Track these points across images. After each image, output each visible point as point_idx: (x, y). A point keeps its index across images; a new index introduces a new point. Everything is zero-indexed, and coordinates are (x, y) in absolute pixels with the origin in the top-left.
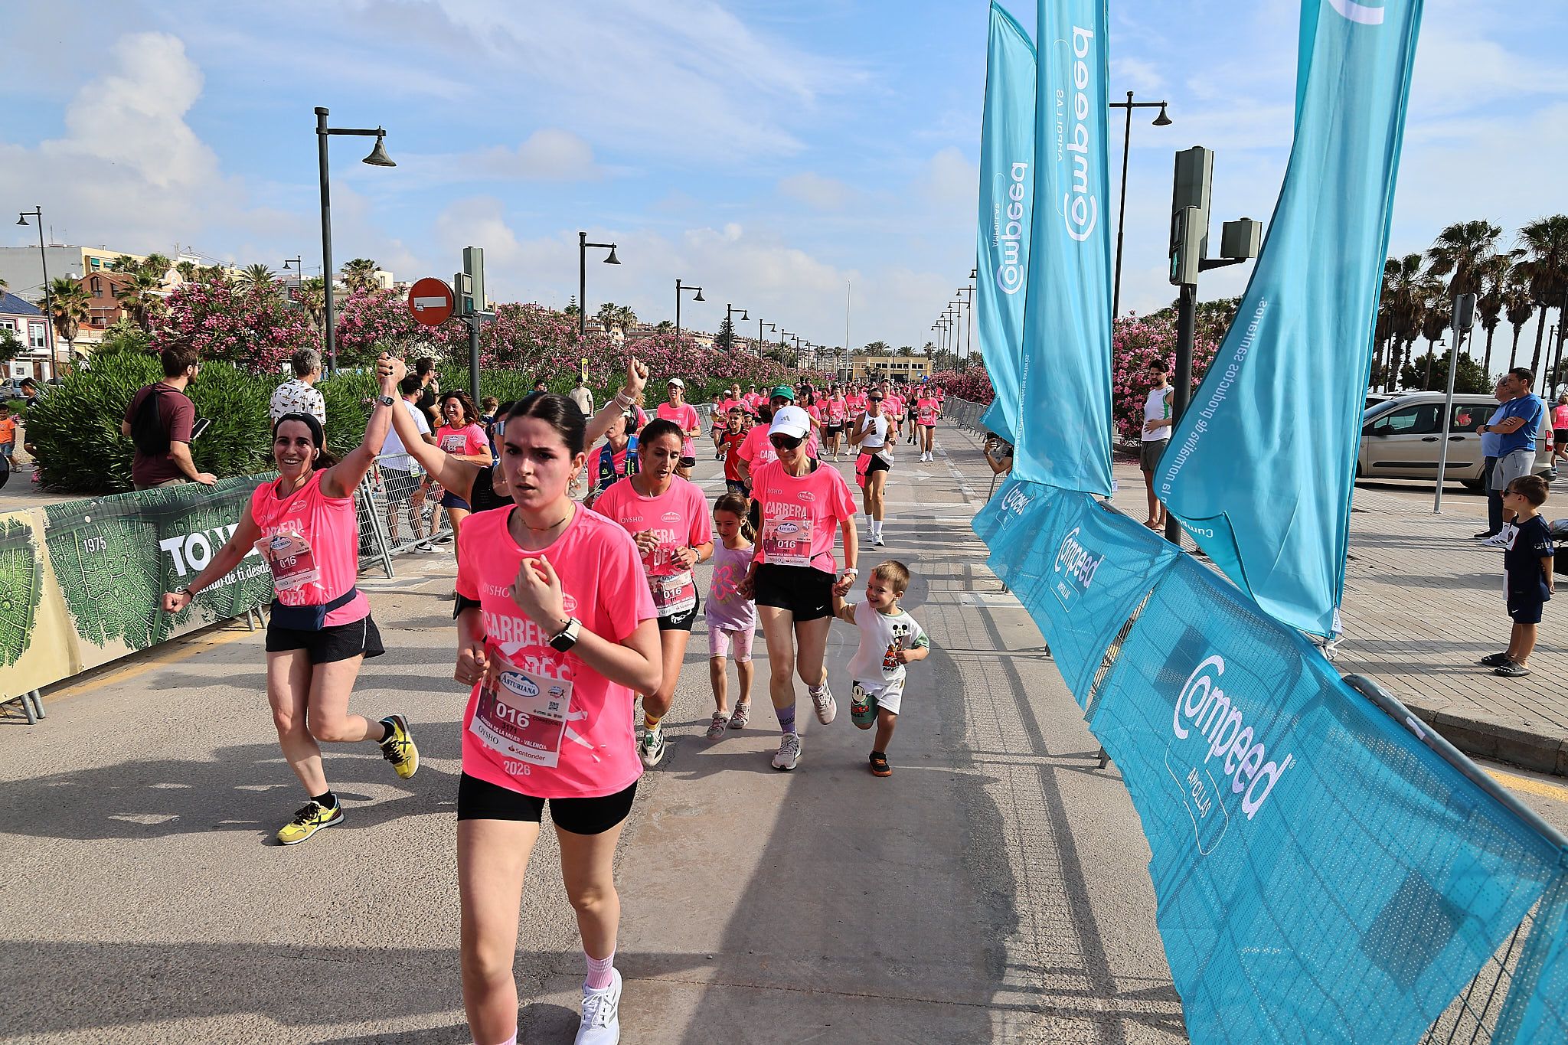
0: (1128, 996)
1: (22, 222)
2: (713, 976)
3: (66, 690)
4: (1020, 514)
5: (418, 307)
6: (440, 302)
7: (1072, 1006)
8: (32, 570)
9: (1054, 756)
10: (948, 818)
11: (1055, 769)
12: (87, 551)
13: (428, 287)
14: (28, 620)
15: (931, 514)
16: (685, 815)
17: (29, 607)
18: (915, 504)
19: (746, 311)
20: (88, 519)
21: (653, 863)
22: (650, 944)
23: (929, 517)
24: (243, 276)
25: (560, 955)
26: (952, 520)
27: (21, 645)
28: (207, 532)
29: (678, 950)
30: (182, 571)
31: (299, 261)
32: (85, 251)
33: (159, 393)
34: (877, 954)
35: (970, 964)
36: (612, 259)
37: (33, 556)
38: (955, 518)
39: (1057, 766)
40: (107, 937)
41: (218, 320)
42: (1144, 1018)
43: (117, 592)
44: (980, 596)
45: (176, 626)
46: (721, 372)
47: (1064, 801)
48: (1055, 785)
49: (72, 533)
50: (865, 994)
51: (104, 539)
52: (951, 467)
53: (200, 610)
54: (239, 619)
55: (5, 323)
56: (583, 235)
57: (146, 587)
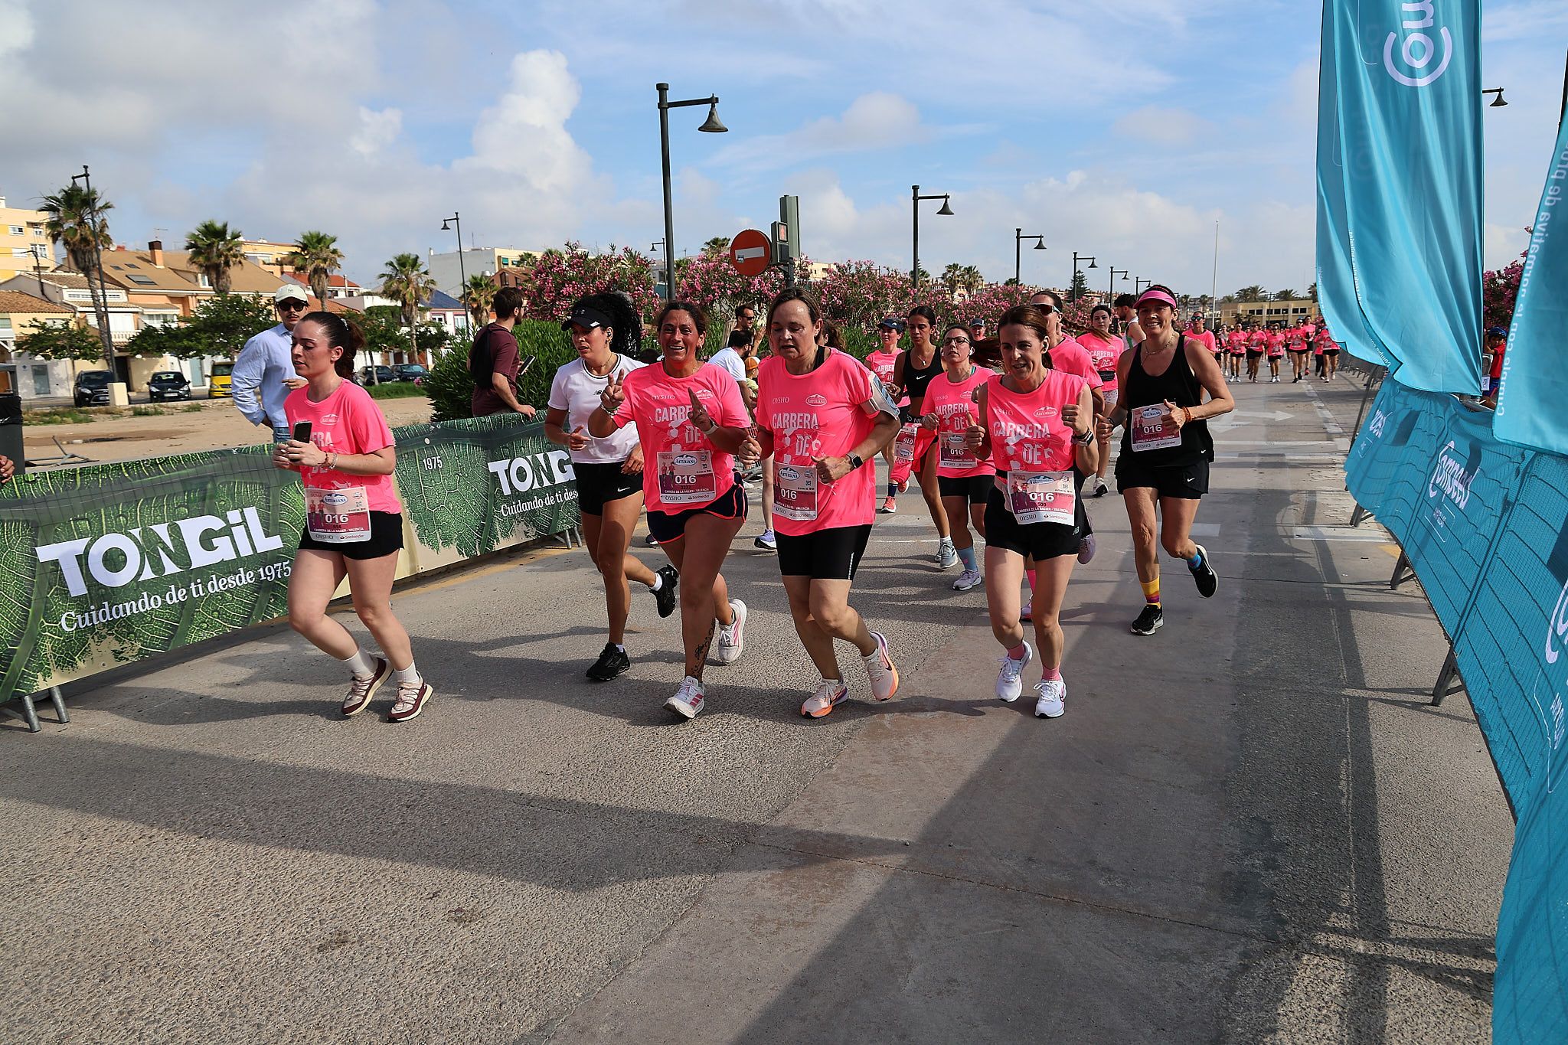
0: (1403, 942)
1: (445, 227)
2: (904, 862)
3: (413, 589)
5: (739, 259)
6: (758, 252)
7: (1324, 943)
9: (1373, 690)
10: (1217, 740)
11: (1370, 703)
12: (427, 469)
13: (750, 238)
15: (1281, 452)
16: (919, 717)
19: (1093, 258)
20: (427, 441)
21: (873, 756)
22: (848, 827)
23: (1278, 455)
25: (757, 827)
26: (1310, 458)
28: (529, 457)
29: (876, 836)
30: (507, 491)
32: (498, 252)
33: (490, 332)
34: (1093, 862)
35: (1202, 884)
36: (945, 211)
39: (1375, 699)
40: (385, 773)
41: (573, 287)
42: (1420, 969)
43: (451, 506)
44: (1320, 529)
45: (501, 539)
47: (1373, 735)
48: (1365, 718)
49: (414, 452)
50: (1065, 898)
51: (440, 459)
52: (1320, 407)
53: (522, 527)
54: (557, 537)
55: (437, 317)
56: (915, 188)
57: (476, 503)
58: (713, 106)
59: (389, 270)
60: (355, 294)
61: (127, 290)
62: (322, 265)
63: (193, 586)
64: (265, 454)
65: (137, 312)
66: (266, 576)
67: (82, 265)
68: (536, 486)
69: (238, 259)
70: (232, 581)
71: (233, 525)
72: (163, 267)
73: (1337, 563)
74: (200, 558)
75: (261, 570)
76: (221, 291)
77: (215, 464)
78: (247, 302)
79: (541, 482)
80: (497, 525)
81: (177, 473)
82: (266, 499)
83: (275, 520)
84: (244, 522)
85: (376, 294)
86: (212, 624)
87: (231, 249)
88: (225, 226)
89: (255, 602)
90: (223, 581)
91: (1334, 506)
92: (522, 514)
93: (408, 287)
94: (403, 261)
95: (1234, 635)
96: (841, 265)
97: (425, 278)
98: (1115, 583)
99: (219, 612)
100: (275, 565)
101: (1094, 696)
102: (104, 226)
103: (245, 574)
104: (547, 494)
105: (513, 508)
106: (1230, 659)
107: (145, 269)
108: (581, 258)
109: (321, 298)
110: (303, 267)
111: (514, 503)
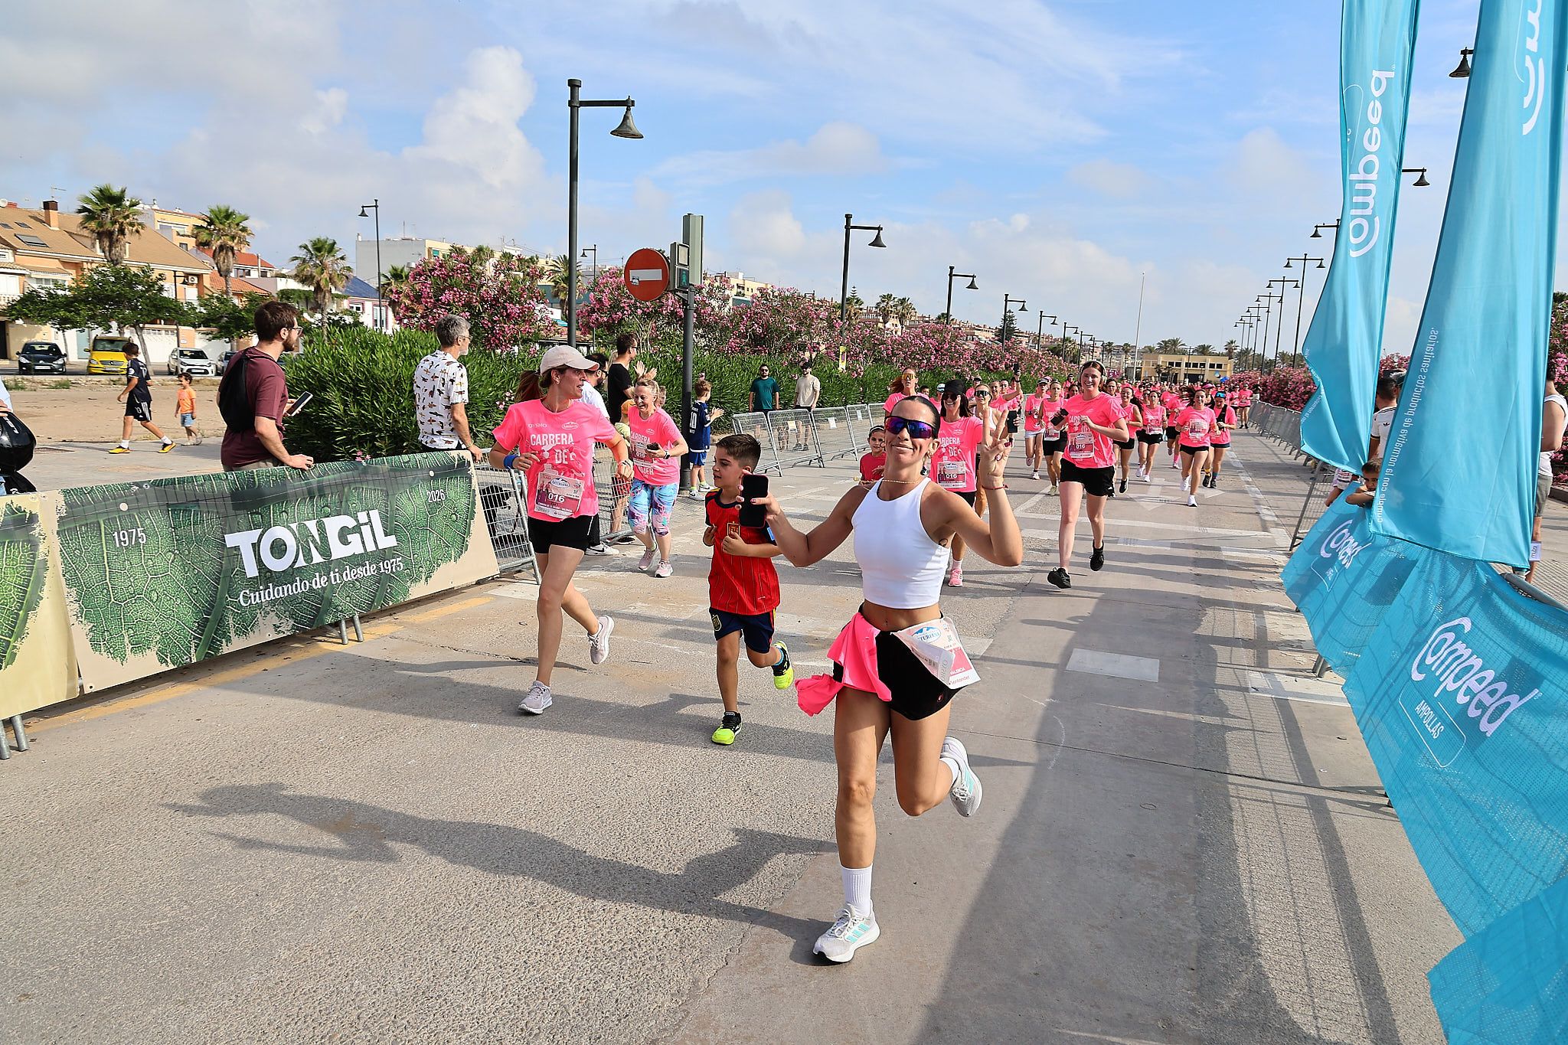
1: (363, 214)
4: (1347, 566)
5: (634, 281)
6: (655, 275)
8: (34, 570)
12: (118, 546)
13: (644, 258)
14: (16, 630)
15: (1217, 544)
18: (1196, 529)
19: (1024, 302)
20: (124, 507)
23: (1215, 548)
24: (554, 265)
27: (3, 658)
28: (294, 526)
30: (252, 571)
31: (595, 250)
32: (429, 244)
33: (248, 359)
36: (877, 243)
37: (37, 549)
38: (1248, 552)
43: (154, 596)
44: (1279, 678)
45: (234, 638)
46: (993, 365)
49: (98, 523)
51: (143, 531)
52: (1248, 483)
53: (272, 619)
54: (330, 628)
56: (848, 217)
57: (198, 590)
58: (628, 110)
59: (302, 253)
60: (269, 275)
61: (15, 250)
62: (230, 243)
65: (24, 275)
68: (301, 562)
69: (134, 229)
72: (58, 229)
73: (1310, 745)
76: (112, 261)
78: (135, 275)
79: (308, 557)
80: (231, 622)
85: (290, 277)
87: (127, 217)
88: (123, 192)
92: (273, 603)
93: (322, 273)
94: (319, 245)
96: (765, 289)
97: (342, 264)
98: (1031, 769)
104: (317, 574)
105: (260, 594)
106: (1194, 966)
107: (37, 231)
108: (467, 263)
109: (226, 276)
110: (207, 244)
111: (261, 587)
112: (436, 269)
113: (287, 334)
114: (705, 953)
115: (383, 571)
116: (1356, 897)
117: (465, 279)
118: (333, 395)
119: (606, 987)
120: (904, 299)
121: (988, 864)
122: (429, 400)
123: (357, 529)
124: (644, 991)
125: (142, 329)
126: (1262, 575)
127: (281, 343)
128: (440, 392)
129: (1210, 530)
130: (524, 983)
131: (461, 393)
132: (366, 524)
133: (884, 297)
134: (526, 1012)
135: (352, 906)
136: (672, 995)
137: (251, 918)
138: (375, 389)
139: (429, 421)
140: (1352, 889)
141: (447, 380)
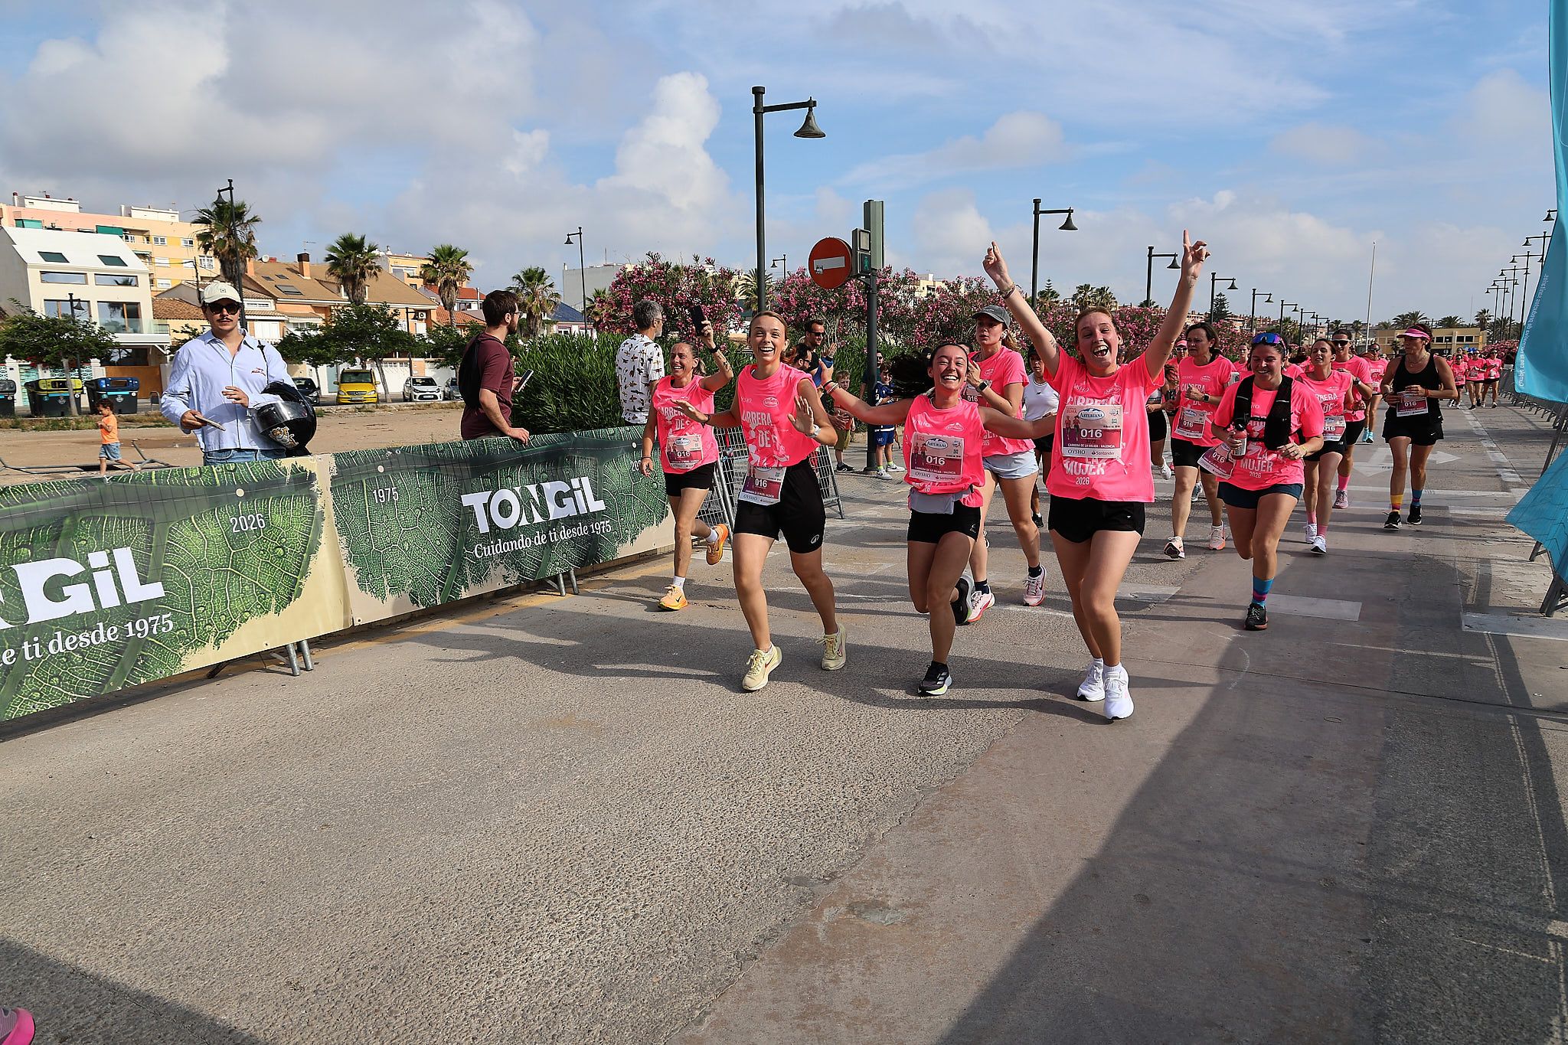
1: (569, 242)
5: (818, 271)
6: (838, 262)
8: (314, 520)
12: (377, 502)
13: (827, 248)
14: (302, 569)
15: (1443, 504)
16: (875, 918)
17: (305, 555)
19: (1233, 279)
20: (381, 469)
24: (746, 279)
26: (1478, 513)
27: (292, 592)
28: (517, 489)
30: (484, 528)
31: (784, 260)
33: (479, 342)
36: (1068, 226)
37: (315, 503)
43: (406, 545)
45: (471, 585)
49: (361, 482)
51: (396, 490)
52: (1491, 449)
53: (501, 570)
54: (550, 582)
55: (563, 330)
56: (1037, 202)
57: (441, 542)
58: (810, 110)
61: (275, 299)
62: (452, 277)
63: (26, 646)
64: (152, 483)
65: (283, 321)
66: (135, 631)
67: (229, 275)
68: (524, 522)
69: (373, 271)
70: (84, 639)
71: (96, 570)
72: (309, 278)
73: (1526, 673)
74: (40, 609)
75: (130, 625)
76: (355, 301)
77: (78, 495)
78: (375, 312)
79: (530, 518)
80: (468, 571)
81: (21, 506)
82: (148, 537)
83: (157, 565)
84: (112, 566)
86: (47, 693)
87: (367, 261)
88: (363, 239)
89: (116, 664)
90: (70, 641)
91: (1519, 584)
92: (502, 556)
93: (533, 301)
94: (531, 274)
95: (1373, 795)
96: (950, 281)
97: (550, 290)
98: (1210, 689)
99: (60, 678)
100: (151, 619)
101: (1145, 900)
102: (250, 238)
103: (105, 629)
104: (538, 532)
105: (491, 548)
106: (1364, 842)
107: (293, 280)
108: (663, 269)
109: (450, 309)
110: (434, 280)
111: (492, 542)
112: (635, 277)
113: (510, 318)
114: (880, 816)
115: (593, 532)
116: (1557, 796)
117: (662, 284)
118: (546, 396)
119: (792, 836)
120: (1103, 289)
121: (1157, 759)
122: (630, 379)
123: (571, 494)
124: (825, 840)
125: (381, 361)
126: (1495, 530)
127: (506, 327)
128: (640, 372)
129: (1437, 492)
130: (721, 831)
131: (658, 370)
132: (578, 489)
133: (1081, 288)
134: (722, 850)
135: (576, 775)
136: (850, 843)
137: (494, 782)
138: (583, 389)
139: (631, 399)
140: (1554, 790)
141: (645, 359)
